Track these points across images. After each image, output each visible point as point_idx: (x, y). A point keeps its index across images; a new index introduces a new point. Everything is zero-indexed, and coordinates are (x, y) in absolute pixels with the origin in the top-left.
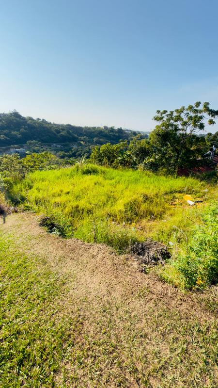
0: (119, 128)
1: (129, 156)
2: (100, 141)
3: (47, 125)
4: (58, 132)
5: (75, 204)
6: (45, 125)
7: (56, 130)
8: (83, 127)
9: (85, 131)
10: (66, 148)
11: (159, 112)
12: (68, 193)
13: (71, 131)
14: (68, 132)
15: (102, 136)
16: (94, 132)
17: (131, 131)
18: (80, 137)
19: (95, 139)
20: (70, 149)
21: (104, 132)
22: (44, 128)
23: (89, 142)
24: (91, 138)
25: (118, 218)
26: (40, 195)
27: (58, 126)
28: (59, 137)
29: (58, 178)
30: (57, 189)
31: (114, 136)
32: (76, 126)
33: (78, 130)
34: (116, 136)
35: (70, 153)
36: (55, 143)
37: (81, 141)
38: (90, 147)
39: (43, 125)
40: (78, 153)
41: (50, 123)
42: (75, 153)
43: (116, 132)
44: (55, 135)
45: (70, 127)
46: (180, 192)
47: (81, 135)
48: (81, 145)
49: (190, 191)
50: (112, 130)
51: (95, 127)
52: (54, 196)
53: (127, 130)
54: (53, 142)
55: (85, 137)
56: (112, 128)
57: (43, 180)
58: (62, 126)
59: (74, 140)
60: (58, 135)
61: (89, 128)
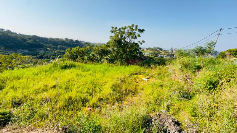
0: (77, 40)
1: (93, 55)
2: (63, 48)
3: (12, 35)
4: (25, 40)
5: (67, 96)
6: (9, 34)
7: (22, 39)
8: (48, 38)
9: (50, 41)
10: (33, 52)
11: (113, 27)
12: (54, 87)
13: (37, 40)
14: (35, 41)
15: (64, 44)
16: (58, 42)
17: (84, 42)
18: (45, 45)
19: (59, 46)
20: (38, 53)
21: (65, 42)
22: (9, 37)
23: (54, 48)
24: (56, 45)
25: (111, 100)
26: (19, 95)
27: (25, 36)
28: (26, 44)
29: (37, 74)
30: (40, 85)
31: (73, 44)
32: (42, 37)
33: (45, 40)
34: (75, 44)
35: (38, 56)
36: (22, 48)
37: (48, 47)
38: (56, 51)
39: (7, 34)
40: (44, 56)
41: (16, 34)
42: (42, 56)
43: (75, 42)
44: (22, 42)
45: (35, 38)
46: (136, 74)
47: (47, 43)
48: (47, 50)
49: (140, 73)
50: (71, 41)
51: (59, 39)
52: (38, 92)
53: (82, 41)
54: (19, 48)
55: (50, 45)
56: (71, 40)
57: (19, 78)
58: (28, 36)
59: (41, 47)
60: (25, 42)
61: (54, 39)
